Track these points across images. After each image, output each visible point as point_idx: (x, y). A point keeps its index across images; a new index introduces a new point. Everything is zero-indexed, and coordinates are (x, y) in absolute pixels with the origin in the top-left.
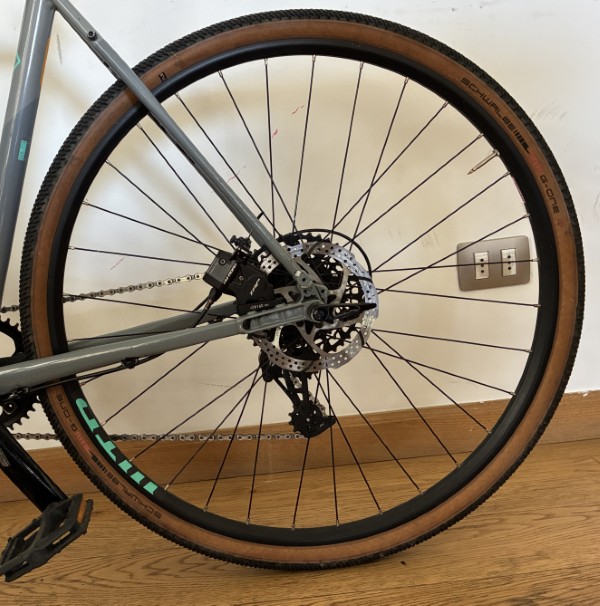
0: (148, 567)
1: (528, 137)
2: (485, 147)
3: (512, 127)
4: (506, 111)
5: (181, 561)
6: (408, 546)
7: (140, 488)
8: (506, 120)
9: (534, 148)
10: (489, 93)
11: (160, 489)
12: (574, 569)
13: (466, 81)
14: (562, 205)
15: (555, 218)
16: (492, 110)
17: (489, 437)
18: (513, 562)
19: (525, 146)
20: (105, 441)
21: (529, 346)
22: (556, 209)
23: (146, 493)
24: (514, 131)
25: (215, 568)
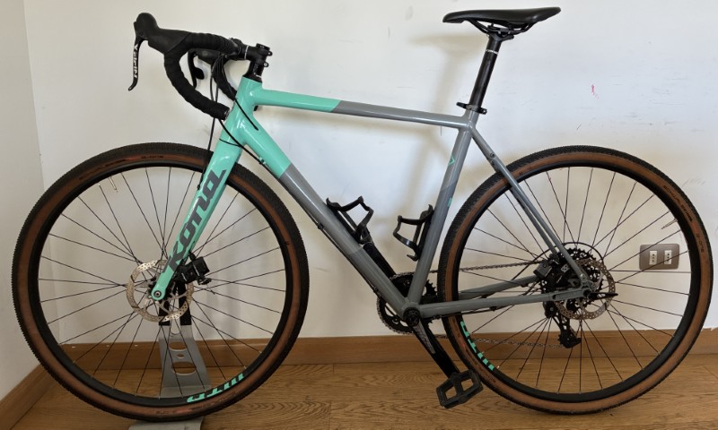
0: (479, 405)
1: (693, 216)
2: (671, 217)
3: (685, 210)
4: (683, 202)
5: (496, 404)
6: (615, 406)
7: (486, 367)
8: (682, 206)
9: (695, 220)
10: (676, 193)
11: (495, 369)
12: (695, 423)
13: (665, 187)
14: (706, 249)
15: (701, 254)
16: (676, 201)
17: (659, 356)
18: (666, 418)
19: (691, 220)
20: (472, 342)
21: (683, 313)
22: (703, 250)
23: (489, 370)
24: (686, 212)
25: (515, 409)
